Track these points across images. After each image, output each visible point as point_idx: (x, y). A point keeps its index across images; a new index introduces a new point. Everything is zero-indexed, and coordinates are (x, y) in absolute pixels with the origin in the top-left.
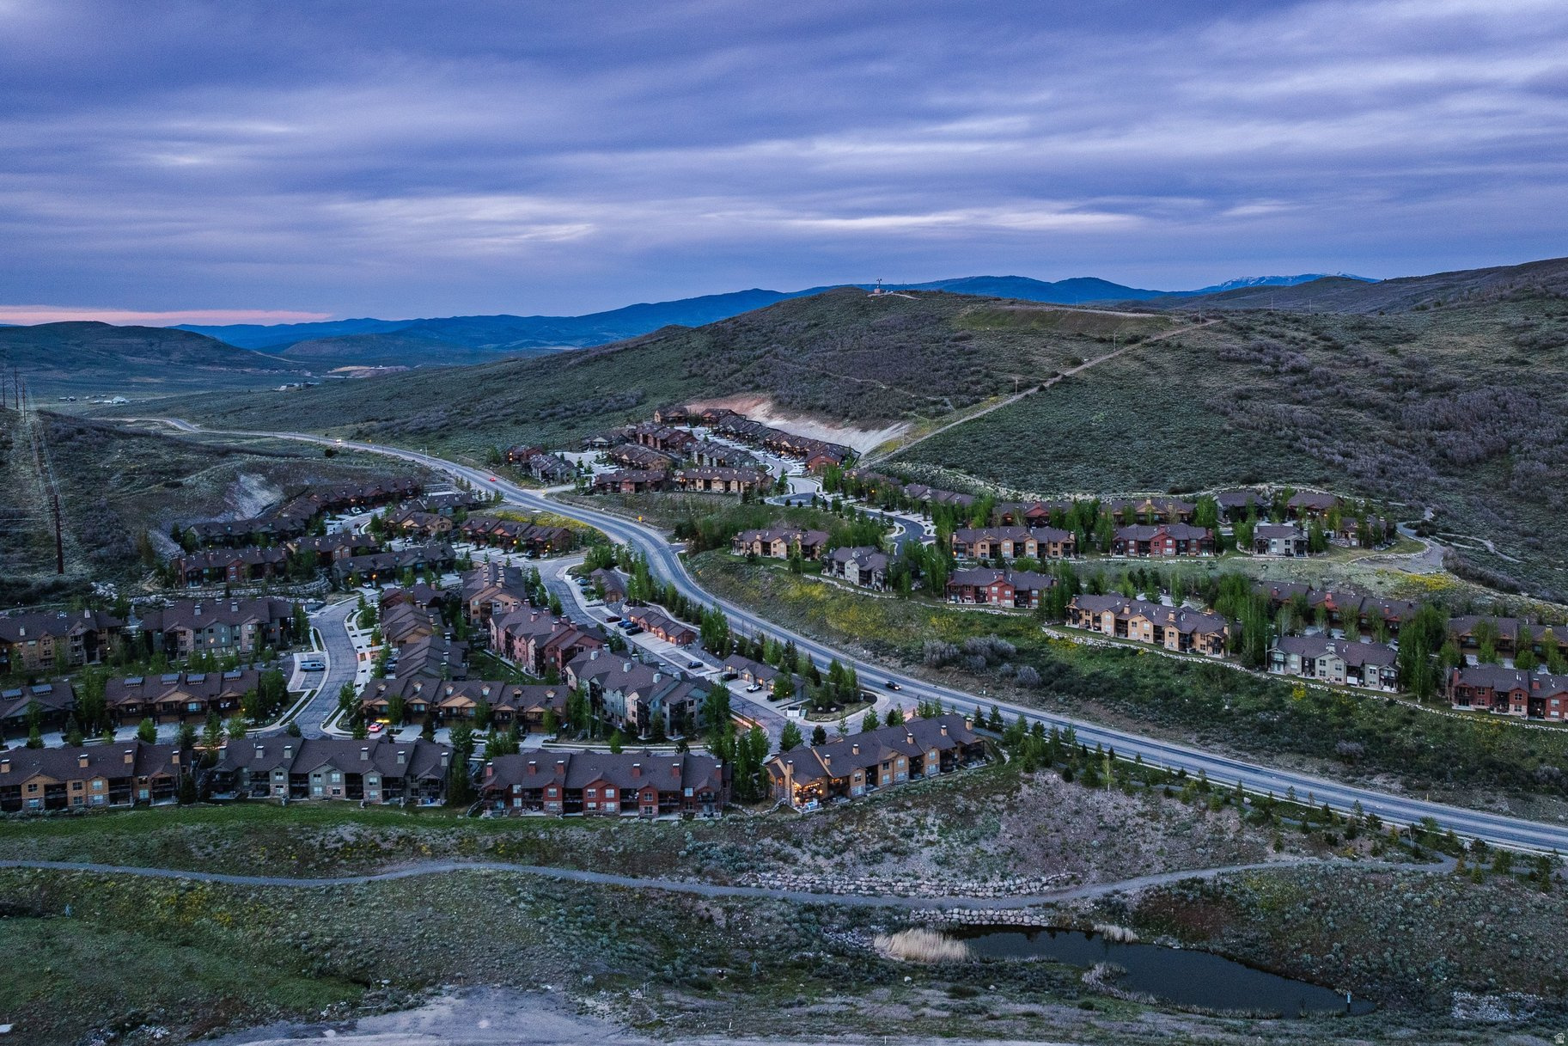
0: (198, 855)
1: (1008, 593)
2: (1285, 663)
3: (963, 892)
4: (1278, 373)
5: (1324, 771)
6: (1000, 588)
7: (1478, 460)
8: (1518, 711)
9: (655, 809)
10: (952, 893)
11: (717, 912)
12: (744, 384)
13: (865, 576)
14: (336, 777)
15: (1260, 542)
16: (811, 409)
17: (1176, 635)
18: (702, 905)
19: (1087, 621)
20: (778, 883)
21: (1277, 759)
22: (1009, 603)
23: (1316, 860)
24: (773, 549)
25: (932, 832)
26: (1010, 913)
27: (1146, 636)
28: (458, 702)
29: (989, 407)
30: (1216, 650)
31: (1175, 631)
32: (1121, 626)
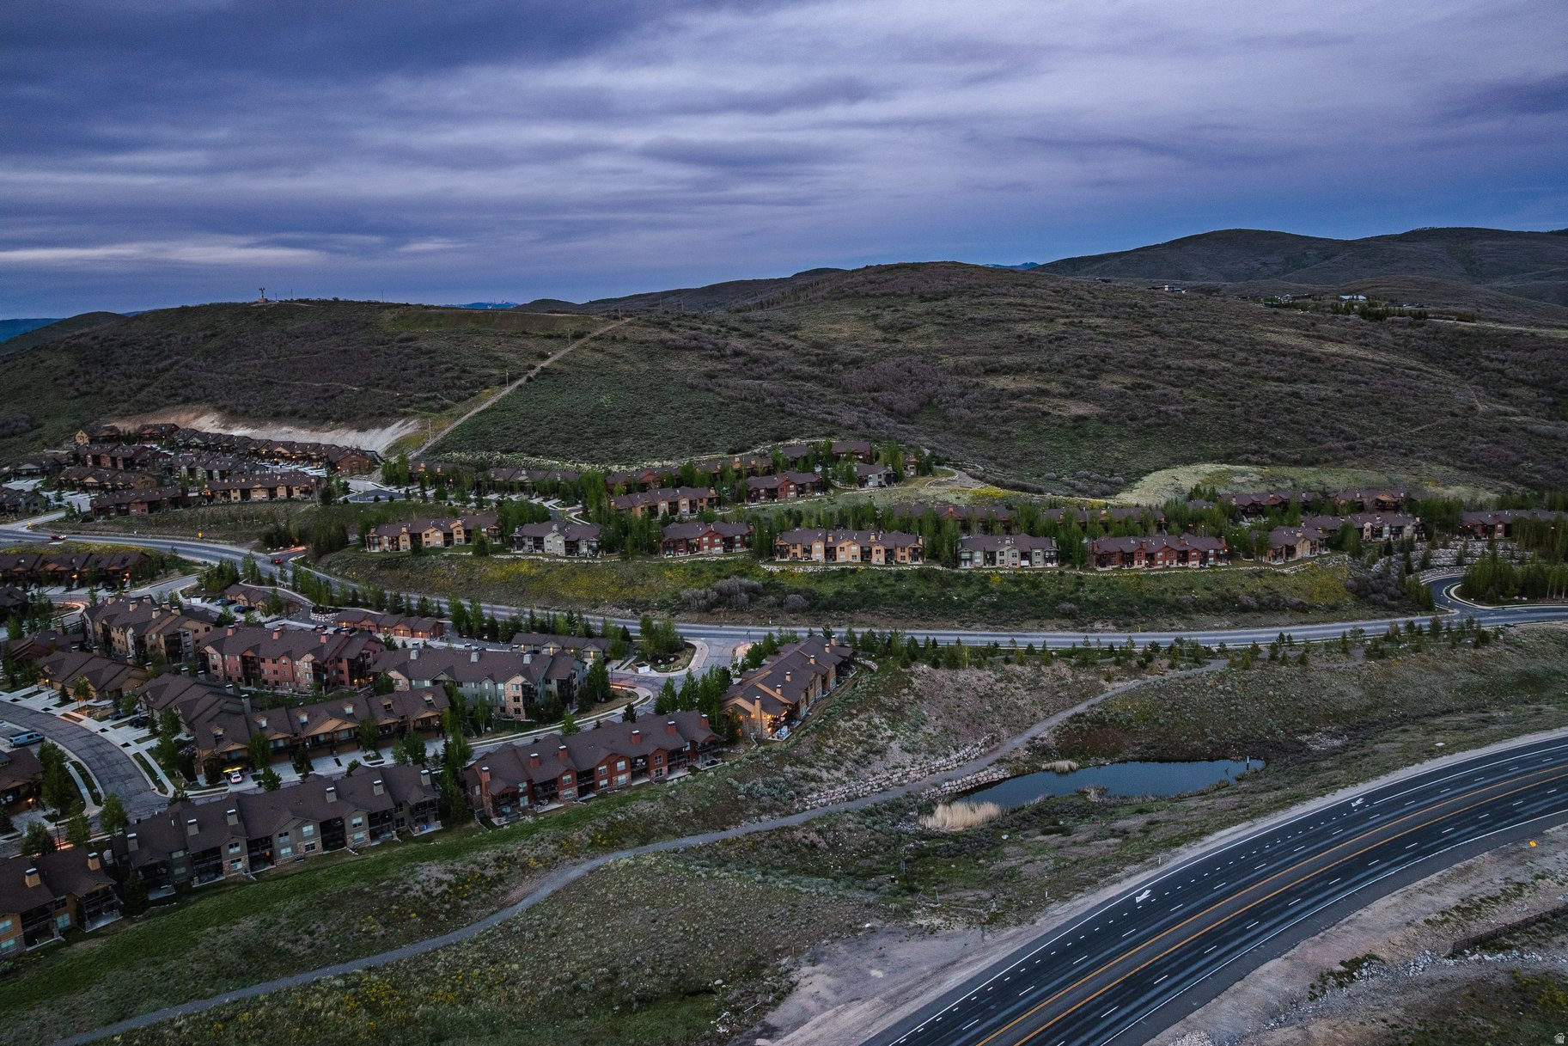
0: (300, 949)
1: (717, 541)
2: (971, 559)
3: (938, 769)
4: (723, 356)
5: (1061, 628)
6: (710, 537)
7: (916, 412)
8: (1140, 565)
9: (665, 769)
10: (931, 772)
11: (813, 836)
12: (168, 397)
13: (571, 546)
14: (308, 829)
15: (860, 478)
16: (278, 417)
17: (883, 552)
18: (799, 835)
19: (795, 554)
20: (824, 801)
21: (1024, 626)
22: (719, 550)
23: (1138, 682)
24: (424, 540)
25: (885, 730)
26: (982, 774)
27: (855, 557)
28: (330, 725)
29: (491, 399)
30: (915, 558)
31: (882, 548)
32: (830, 553)
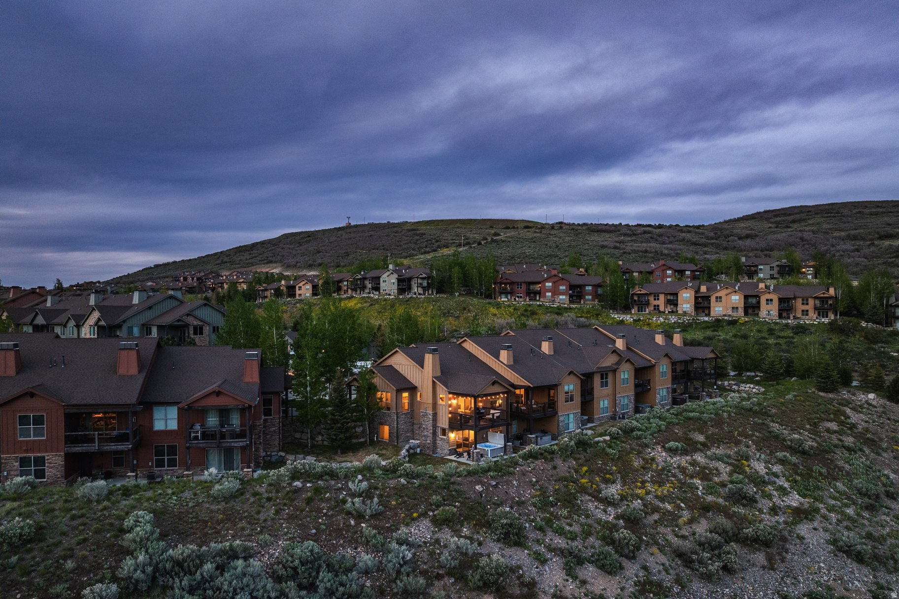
1: (562, 288)
6: (554, 283)
13: (404, 285)
17: (776, 302)
19: (656, 307)
22: (564, 299)
24: (298, 292)
25: (784, 491)
27: (735, 309)
29: (446, 252)
30: (823, 312)
31: (775, 297)
32: (702, 304)
